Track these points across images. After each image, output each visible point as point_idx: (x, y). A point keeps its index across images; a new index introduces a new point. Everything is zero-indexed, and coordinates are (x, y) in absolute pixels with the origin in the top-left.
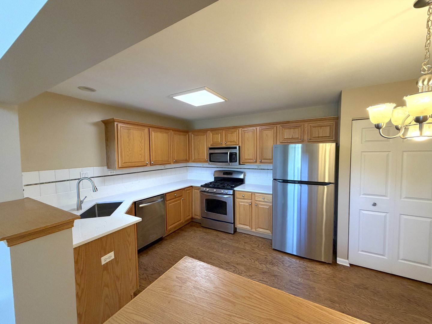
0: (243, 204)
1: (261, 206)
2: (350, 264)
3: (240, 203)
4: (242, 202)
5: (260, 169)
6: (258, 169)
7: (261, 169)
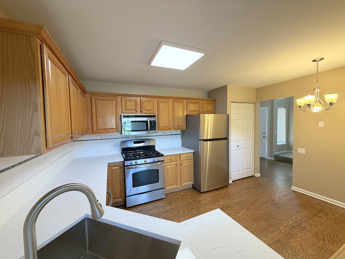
0: (170, 166)
1: (185, 164)
2: (232, 181)
3: (168, 167)
4: (168, 165)
5: (165, 135)
6: (164, 135)
7: (167, 135)
